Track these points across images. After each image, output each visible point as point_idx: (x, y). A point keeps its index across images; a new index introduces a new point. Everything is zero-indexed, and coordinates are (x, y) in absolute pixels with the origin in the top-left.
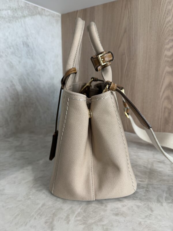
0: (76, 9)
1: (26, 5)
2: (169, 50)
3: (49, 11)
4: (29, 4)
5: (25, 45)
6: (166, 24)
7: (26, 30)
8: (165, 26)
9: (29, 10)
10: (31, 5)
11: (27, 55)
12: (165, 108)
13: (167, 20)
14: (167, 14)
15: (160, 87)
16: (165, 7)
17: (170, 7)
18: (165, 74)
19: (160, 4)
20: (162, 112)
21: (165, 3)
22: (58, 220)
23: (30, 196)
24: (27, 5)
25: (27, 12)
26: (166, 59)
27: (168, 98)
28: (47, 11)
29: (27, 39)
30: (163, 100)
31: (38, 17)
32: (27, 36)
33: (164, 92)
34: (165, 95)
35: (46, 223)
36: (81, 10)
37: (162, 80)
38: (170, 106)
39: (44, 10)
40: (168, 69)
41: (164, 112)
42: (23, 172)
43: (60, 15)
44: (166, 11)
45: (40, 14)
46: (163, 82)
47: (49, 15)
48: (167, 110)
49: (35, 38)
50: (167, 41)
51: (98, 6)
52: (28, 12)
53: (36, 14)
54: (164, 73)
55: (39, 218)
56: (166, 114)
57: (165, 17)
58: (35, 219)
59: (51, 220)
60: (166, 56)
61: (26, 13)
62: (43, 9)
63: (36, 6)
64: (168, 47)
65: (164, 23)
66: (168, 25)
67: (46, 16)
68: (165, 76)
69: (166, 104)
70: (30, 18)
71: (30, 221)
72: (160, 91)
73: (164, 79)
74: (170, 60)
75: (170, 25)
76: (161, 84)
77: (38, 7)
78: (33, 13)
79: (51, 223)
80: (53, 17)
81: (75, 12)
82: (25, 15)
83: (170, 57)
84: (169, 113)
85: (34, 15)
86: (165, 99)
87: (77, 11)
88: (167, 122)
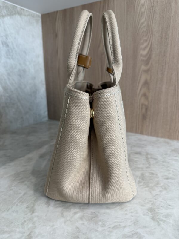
0: (55, 10)
1: (4, 4)
2: (144, 49)
3: (28, 11)
4: (7, 3)
5: (4, 45)
6: (141, 25)
7: (5, 30)
8: (140, 28)
9: (7, 9)
10: (10, 4)
11: (7, 55)
12: (142, 105)
13: (142, 21)
14: (141, 16)
15: (137, 85)
16: (139, 10)
17: (143, 10)
19: (135, 7)
20: (139, 108)
21: (139, 6)
22: (39, 205)
23: (13, 188)
24: (6, 4)
25: (5, 11)
26: (142, 58)
27: (145, 95)
28: (27, 11)
29: (7, 38)
31: (18, 17)
32: (7, 36)
33: (140, 90)
34: (142, 92)
35: (27, 208)
36: (61, 11)
38: (146, 103)
39: (24, 10)
40: (143, 67)
41: (142, 108)
42: (5, 168)
43: (40, 15)
44: (139, 13)
45: (19, 14)
46: (139, 80)
47: (29, 15)
48: (144, 106)
49: (15, 38)
50: (142, 41)
51: (77, 7)
52: (7, 11)
53: (15, 14)
54: (141, 71)
55: (21, 204)
56: (144, 110)
57: (139, 19)
58: (17, 205)
59: (32, 205)
60: (141, 55)
61: (5, 13)
62: (22, 9)
63: (15, 6)
64: (143, 46)
65: (138, 25)
66: (142, 26)
67: (25, 15)
68: (141, 75)
69: (143, 100)
70: (9, 17)
71: (12, 207)
72: (137, 89)
73: (140, 77)
74: (145, 59)
75: (144, 27)
76: (138, 82)
77: (17, 7)
78: (12, 13)
79: (33, 207)
80: (33, 17)
81: (54, 12)
82: (4, 14)
83: (145, 56)
84: (146, 109)
85: (13, 15)
86: (142, 96)
87: (57, 12)
88: (144, 117)
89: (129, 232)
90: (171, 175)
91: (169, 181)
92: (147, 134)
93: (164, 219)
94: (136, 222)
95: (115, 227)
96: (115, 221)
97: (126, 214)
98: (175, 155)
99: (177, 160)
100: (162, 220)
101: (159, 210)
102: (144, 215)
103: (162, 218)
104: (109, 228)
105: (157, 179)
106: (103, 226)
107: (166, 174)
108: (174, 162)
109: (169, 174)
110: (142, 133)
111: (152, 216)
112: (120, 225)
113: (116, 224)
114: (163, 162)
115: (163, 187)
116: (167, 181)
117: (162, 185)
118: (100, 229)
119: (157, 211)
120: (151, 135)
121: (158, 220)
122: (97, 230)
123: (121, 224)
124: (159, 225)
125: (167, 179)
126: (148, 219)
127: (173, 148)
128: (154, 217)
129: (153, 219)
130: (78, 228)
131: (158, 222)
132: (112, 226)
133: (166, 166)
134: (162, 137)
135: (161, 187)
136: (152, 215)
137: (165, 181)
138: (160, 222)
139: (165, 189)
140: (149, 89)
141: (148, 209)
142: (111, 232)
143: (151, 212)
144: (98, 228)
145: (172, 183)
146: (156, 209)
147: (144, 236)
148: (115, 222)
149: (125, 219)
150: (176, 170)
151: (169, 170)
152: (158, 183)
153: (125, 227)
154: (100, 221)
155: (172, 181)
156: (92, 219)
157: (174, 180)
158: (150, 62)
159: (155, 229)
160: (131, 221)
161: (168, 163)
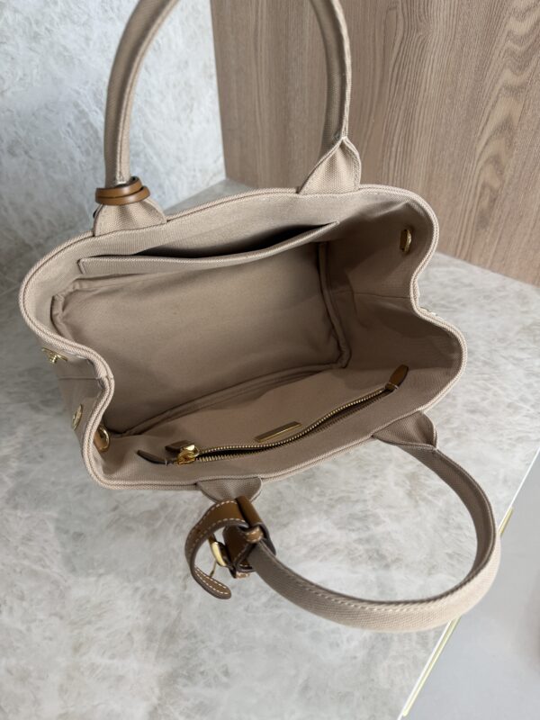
2: (522, 15)
12: (484, 187)
15: (481, 128)
18: (501, 90)
20: (475, 194)
26: (510, 44)
27: (496, 160)
30: (481, 163)
33: (486, 144)
34: (490, 150)
37: (489, 108)
38: (496, 185)
40: (508, 77)
41: (481, 195)
46: (490, 113)
48: (487, 191)
54: (498, 87)
56: (485, 203)
60: (510, 33)
68: (498, 97)
69: (488, 174)
72: (479, 139)
73: (493, 106)
74: (519, 49)
76: (484, 119)
83: (520, 40)
84: (493, 201)
86: (486, 162)
88: (483, 220)
89: (362, 511)
90: (485, 404)
91: (476, 417)
92: (483, 265)
93: (430, 497)
94: (378, 496)
95: (340, 500)
96: (343, 488)
97: (365, 479)
98: (525, 346)
99: (522, 360)
100: (424, 499)
101: (427, 480)
102: (397, 484)
103: (425, 494)
104: (331, 499)
105: (450, 411)
106: (322, 494)
107: (477, 398)
108: (510, 367)
109: (483, 399)
110: (468, 259)
111: (409, 488)
112: (349, 497)
113: (342, 494)
114: (485, 363)
115: (456, 432)
116: (472, 416)
117: (455, 425)
118: (315, 500)
119: (422, 481)
120: (491, 268)
121: (418, 498)
122: (309, 501)
123: (352, 495)
124: (417, 506)
125: (473, 412)
126: (401, 493)
127: (529, 321)
128: (413, 493)
129: (410, 494)
130: (280, 493)
131: (417, 502)
132: (336, 497)
133: (486, 376)
134: (518, 278)
135: (452, 429)
136: (411, 486)
137: (467, 415)
138: (420, 502)
139: (459, 436)
140: (510, 144)
141: (406, 476)
142: (332, 507)
143: (410, 482)
144: (312, 497)
145: (479, 424)
146: (423, 477)
147: (384, 522)
148: (343, 491)
149: (361, 487)
150: (504, 389)
151: (488, 389)
152: (448, 421)
153: (357, 501)
154: (318, 485)
155: (482, 419)
156: (304, 480)
157: (486, 416)
158: (533, 64)
159: (407, 512)
160: (370, 494)
161: (496, 367)
